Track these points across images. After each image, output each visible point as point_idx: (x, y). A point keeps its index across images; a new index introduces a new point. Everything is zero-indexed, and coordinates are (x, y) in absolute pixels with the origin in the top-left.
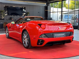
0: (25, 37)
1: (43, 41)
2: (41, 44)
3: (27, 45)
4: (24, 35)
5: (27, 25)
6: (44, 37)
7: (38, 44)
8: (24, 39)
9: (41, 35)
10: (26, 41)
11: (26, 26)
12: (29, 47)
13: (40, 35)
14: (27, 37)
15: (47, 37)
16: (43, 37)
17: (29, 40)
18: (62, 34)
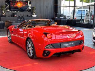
0: (30, 45)
1: (49, 52)
2: (47, 55)
3: (32, 55)
4: (28, 44)
5: (32, 32)
6: (51, 47)
7: (43, 55)
8: (29, 48)
9: (48, 45)
10: (30, 50)
11: (30, 33)
12: (34, 58)
13: (46, 46)
14: (31, 46)
15: (54, 47)
16: (49, 48)
17: (34, 50)
18: (71, 44)
